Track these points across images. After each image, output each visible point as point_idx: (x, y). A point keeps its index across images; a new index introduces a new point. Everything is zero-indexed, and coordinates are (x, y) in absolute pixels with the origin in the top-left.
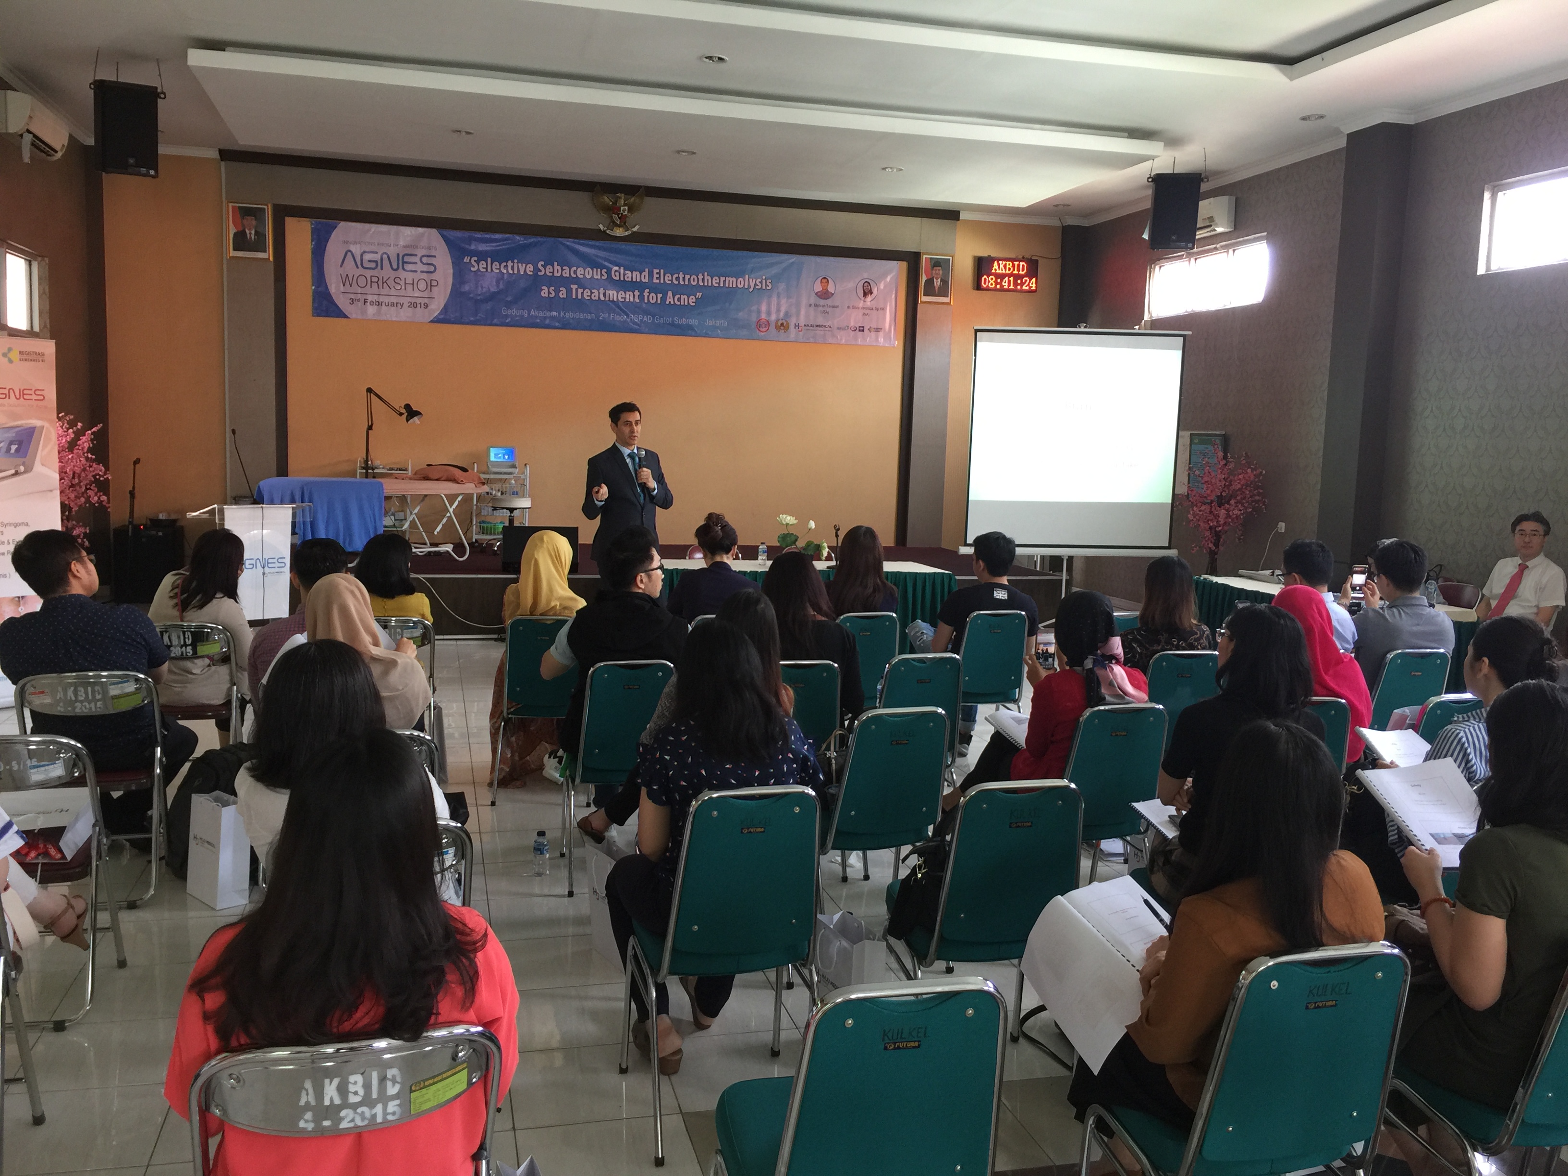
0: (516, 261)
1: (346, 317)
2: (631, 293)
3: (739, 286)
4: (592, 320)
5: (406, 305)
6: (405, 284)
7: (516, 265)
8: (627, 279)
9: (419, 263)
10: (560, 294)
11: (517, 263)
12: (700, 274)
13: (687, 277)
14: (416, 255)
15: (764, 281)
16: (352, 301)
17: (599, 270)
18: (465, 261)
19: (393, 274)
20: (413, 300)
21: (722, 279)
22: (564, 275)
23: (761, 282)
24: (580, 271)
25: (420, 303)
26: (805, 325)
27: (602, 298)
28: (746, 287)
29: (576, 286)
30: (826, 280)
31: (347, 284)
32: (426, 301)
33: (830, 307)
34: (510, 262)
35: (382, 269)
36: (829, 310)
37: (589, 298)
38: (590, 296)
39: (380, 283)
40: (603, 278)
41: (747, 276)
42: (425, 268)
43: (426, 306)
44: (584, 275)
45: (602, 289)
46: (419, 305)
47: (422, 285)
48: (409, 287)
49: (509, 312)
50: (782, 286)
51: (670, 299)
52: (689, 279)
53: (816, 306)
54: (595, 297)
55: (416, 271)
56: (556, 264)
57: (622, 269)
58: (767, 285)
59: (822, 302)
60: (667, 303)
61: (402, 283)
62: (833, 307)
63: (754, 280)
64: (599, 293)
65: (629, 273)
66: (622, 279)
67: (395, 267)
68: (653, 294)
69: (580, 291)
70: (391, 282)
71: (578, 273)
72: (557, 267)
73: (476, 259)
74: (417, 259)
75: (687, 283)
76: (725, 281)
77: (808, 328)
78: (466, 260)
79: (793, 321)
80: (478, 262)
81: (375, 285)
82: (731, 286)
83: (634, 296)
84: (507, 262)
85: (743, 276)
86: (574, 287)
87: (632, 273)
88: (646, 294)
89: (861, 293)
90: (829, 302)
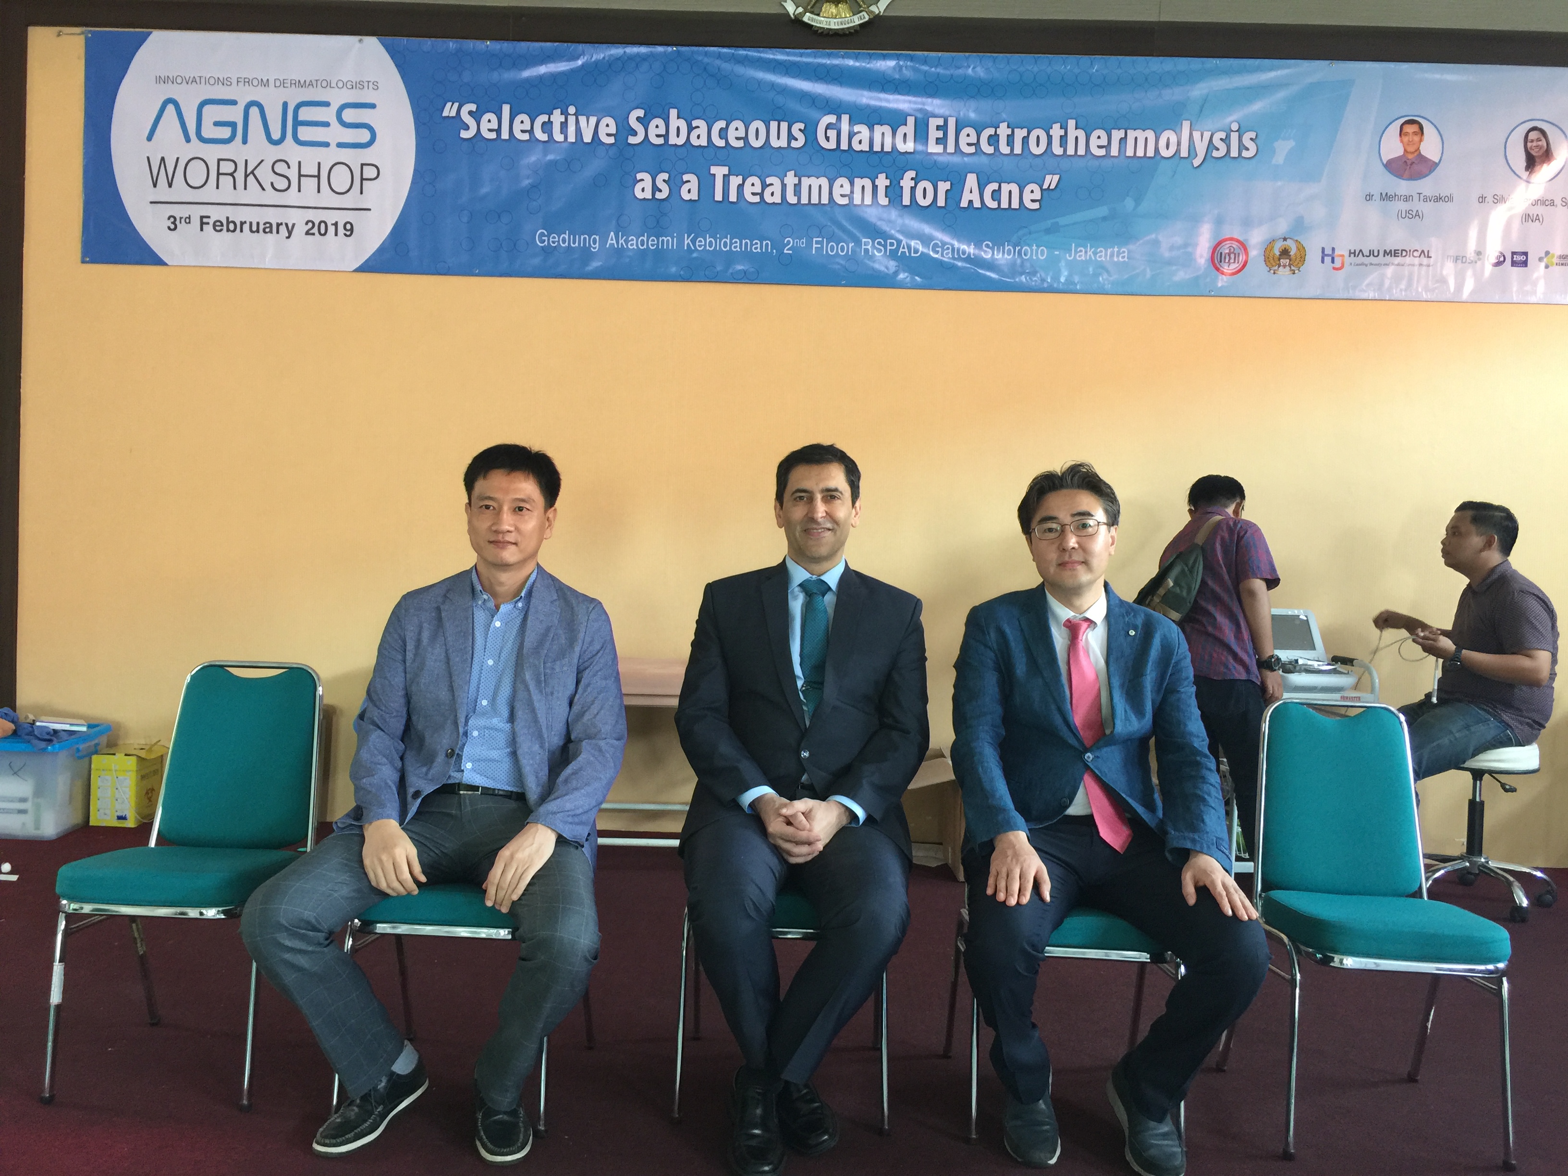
0: (572, 110)
1: (159, 262)
2: (867, 183)
3: (1165, 153)
4: (763, 255)
5: (300, 230)
6: (300, 176)
7: (572, 120)
8: (856, 147)
9: (333, 121)
10: (684, 189)
11: (576, 115)
12: (1056, 127)
13: (1020, 134)
14: (327, 104)
15: (1234, 137)
16: (174, 224)
17: (784, 126)
18: (445, 114)
19: (273, 153)
20: (317, 216)
21: (1117, 135)
22: (694, 142)
23: (1226, 140)
24: (736, 129)
25: (336, 224)
26: (1353, 253)
27: (792, 199)
28: (1184, 153)
29: (725, 170)
30: (1414, 128)
31: (162, 181)
32: (349, 216)
33: (1426, 199)
34: (557, 112)
35: (245, 141)
36: (1426, 208)
37: (757, 199)
38: (761, 195)
39: (240, 175)
40: (794, 144)
41: (1186, 125)
42: (350, 136)
43: (350, 230)
44: (745, 139)
45: (791, 174)
46: (331, 229)
47: (341, 179)
48: (309, 184)
49: (555, 240)
50: (1283, 148)
51: (970, 194)
52: (1025, 140)
53: (1386, 197)
54: (773, 196)
55: (326, 145)
56: (673, 113)
57: (845, 118)
58: (1242, 147)
59: (1403, 187)
60: (964, 204)
61: (293, 174)
62: (1438, 199)
63: (1207, 135)
64: (784, 186)
65: (863, 130)
66: (844, 146)
67: (276, 135)
68: (923, 184)
69: (735, 181)
70: (265, 174)
71: (732, 134)
72: (675, 122)
73: (473, 107)
74: (327, 114)
75: (1018, 150)
76: (1123, 140)
77: (1360, 259)
78: (450, 110)
79: (1314, 245)
80: (476, 116)
81: (226, 181)
82: (1140, 153)
83: (875, 188)
84: (550, 114)
85: (1176, 127)
86: (719, 171)
87: (871, 129)
88: (907, 183)
89: (1519, 160)
90: (1426, 186)
